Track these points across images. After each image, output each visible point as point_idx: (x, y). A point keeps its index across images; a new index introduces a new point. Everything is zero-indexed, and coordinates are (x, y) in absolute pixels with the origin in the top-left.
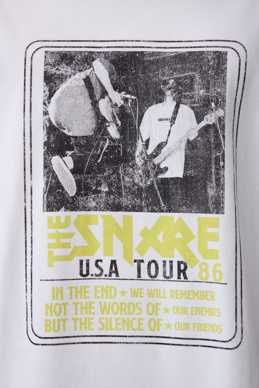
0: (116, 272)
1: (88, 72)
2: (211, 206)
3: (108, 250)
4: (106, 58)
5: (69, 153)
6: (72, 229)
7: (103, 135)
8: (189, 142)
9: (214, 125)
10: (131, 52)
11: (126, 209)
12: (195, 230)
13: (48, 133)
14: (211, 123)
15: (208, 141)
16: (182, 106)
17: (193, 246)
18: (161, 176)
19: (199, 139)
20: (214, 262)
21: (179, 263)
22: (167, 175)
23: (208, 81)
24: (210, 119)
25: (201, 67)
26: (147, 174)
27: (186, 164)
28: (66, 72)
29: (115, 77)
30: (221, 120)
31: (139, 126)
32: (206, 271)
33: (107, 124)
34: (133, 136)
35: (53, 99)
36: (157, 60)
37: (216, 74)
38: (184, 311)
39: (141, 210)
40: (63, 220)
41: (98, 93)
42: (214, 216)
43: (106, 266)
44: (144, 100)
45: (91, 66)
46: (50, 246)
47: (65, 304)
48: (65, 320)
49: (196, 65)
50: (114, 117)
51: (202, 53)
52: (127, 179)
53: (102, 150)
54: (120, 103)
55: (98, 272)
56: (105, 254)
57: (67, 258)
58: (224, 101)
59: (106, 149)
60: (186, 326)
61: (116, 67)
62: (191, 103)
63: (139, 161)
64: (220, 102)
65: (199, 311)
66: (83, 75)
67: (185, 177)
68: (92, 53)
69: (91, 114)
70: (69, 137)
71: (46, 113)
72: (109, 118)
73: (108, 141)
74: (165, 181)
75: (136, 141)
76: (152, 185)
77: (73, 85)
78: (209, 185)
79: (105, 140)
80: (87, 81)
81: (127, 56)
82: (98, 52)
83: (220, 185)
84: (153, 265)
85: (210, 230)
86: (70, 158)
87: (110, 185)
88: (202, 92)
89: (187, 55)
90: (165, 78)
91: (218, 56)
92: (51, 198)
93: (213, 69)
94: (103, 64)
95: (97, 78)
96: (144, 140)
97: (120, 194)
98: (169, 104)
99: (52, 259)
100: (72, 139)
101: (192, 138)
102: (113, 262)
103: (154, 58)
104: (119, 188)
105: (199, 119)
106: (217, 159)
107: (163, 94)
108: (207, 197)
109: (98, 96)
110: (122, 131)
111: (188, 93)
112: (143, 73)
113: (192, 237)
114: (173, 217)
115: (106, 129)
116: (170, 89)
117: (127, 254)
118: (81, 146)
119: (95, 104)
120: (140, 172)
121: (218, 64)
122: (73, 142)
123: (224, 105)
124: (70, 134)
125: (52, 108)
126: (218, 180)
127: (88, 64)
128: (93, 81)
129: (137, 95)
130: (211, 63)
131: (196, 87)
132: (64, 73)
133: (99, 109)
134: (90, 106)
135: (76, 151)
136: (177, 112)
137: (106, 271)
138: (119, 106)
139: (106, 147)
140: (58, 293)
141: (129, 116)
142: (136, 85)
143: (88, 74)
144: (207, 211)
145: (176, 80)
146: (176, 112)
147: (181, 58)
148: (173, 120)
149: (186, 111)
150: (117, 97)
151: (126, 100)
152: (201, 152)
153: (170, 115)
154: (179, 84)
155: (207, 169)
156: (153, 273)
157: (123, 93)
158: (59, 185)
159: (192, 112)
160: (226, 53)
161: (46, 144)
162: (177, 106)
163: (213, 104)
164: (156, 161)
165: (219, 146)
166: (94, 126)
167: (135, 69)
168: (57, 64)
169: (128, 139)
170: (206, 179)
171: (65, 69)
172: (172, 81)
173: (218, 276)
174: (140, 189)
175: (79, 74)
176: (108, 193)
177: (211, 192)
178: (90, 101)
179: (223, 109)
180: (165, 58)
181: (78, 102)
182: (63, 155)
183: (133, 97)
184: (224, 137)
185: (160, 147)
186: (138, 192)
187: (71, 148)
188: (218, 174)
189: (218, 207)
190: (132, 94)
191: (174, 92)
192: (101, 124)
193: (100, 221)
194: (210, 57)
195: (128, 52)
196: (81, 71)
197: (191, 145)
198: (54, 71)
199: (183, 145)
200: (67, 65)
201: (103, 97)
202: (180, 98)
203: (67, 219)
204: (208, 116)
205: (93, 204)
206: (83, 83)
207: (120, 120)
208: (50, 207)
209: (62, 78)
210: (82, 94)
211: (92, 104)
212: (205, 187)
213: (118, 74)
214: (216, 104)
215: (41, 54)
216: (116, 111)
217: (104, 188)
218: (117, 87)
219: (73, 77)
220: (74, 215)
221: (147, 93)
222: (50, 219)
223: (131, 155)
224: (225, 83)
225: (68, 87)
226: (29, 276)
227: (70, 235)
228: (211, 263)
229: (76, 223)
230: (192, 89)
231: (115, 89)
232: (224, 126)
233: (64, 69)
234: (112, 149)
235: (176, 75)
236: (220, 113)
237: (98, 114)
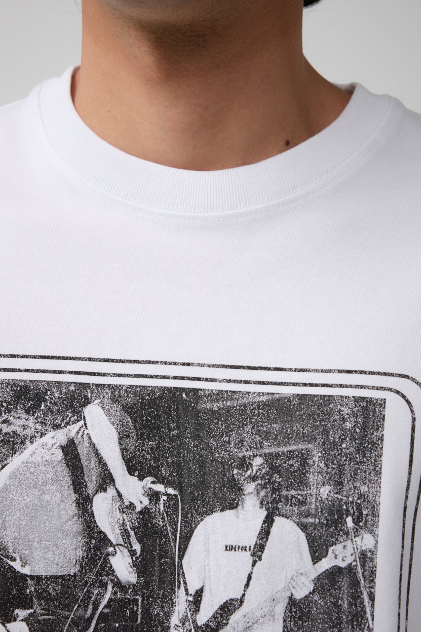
1: (73, 429)
4: (115, 400)
5: (22, 613)
7: (99, 574)
8: (292, 602)
9: (350, 569)
10: (169, 389)
14: (343, 565)
15: (336, 605)
16: (279, 521)
19: (316, 597)
23: (341, 467)
24: (342, 555)
25: (326, 432)
28: (24, 427)
29: (131, 444)
30: (366, 557)
31: (181, 557)
33: (111, 549)
34: (167, 579)
36: (229, 410)
37: (358, 451)
41: (92, 480)
44: (194, 499)
45: (79, 415)
49: (315, 427)
50: (125, 534)
51: (329, 399)
53: (95, 608)
54: (141, 501)
58: (375, 514)
59: (106, 607)
61: (134, 421)
62: (300, 514)
64: (366, 516)
66: (60, 437)
68: (85, 386)
69: (75, 526)
70: (24, 577)
73: (110, 587)
75: (173, 591)
77: (37, 458)
79: (104, 586)
80: (70, 450)
81: (160, 398)
82: (97, 385)
86: (24, 624)
88: (325, 491)
89: (296, 401)
90: (244, 453)
91: (365, 409)
93: (353, 439)
94: (108, 412)
95: (93, 446)
96: (192, 591)
98: (251, 513)
100: (30, 582)
101: (299, 595)
103: (220, 404)
105: (317, 552)
107: (236, 488)
109: (91, 487)
110: (142, 566)
111: (293, 492)
112: (196, 437)
115: (106, 561)
116: (254, 478)
118: (48, 599)
119: (84, 504)
121: (364, 428)
122: (31, 589)
123: (375, 524)
124: (26, 571)
127: (74, 412)
128: (83, 450)
129: (179, 486)
130: (348, 425)
131: (312, 478)
132: (19, 430)
133: (92, 515)
134: (73, 509)
135: (37, 608)
136: (268, 533)
138: (138, 509)
139: (104, 602)
141: (160, 533)
142: (178, 464)
143: (73, 434)
145: (270, 458)
146: (265, 533)
147: (281, 408)
148: (258, 551)
149: (287, 532)
150: (135, 490)
151: (154, 496)
153: (251, 539)
154: (274, 469)
157: (149, 479)
159: (302, 535)
160: (382, 403)
162: (269, 521)
163: (349, 521)
165: (359, 618)
166: (80, 553)
167: (178, 427)
168: (6, 409)
169: (155, 585)
171: (22, 422)
172: (258, 461)
175: (52, 434)
178: (74, 497)
179: (372, 532)
180: (245, 406)
181: (47, 497)
182: (7, 618)
183: (171, 491)
184: (372, 598)
185: (227, 609)
187: (26, 604)
190: (168, 484)
191: (264, 487)
192: (97, 548)
194: (346, 411)
195: (164, 389)
196: (56, 427)
197: (297, 610)
199: (280, 609)
200: (27, 412)
201: (102, 488)
202: (275, 502)
204: (338, 548)
206: (59, 455)
207: (140, 541)
209: (15, 443)
210: (55, 481)
211: (78, 504)
213: (140, 437)
214: (356, 522)
216: (129, 521)
218: (133, 467)
219: (39, 441)
221: (202, 484)
223: (161, 623)
224: (378, 473)
225: (26, 464)
230: (302, 482)
231: (131, 471)
232: (373, 573)
233: (20, 422)
234: (118, 606)
235: (269, 448)
236: (366, 541)
237: (90, 528)
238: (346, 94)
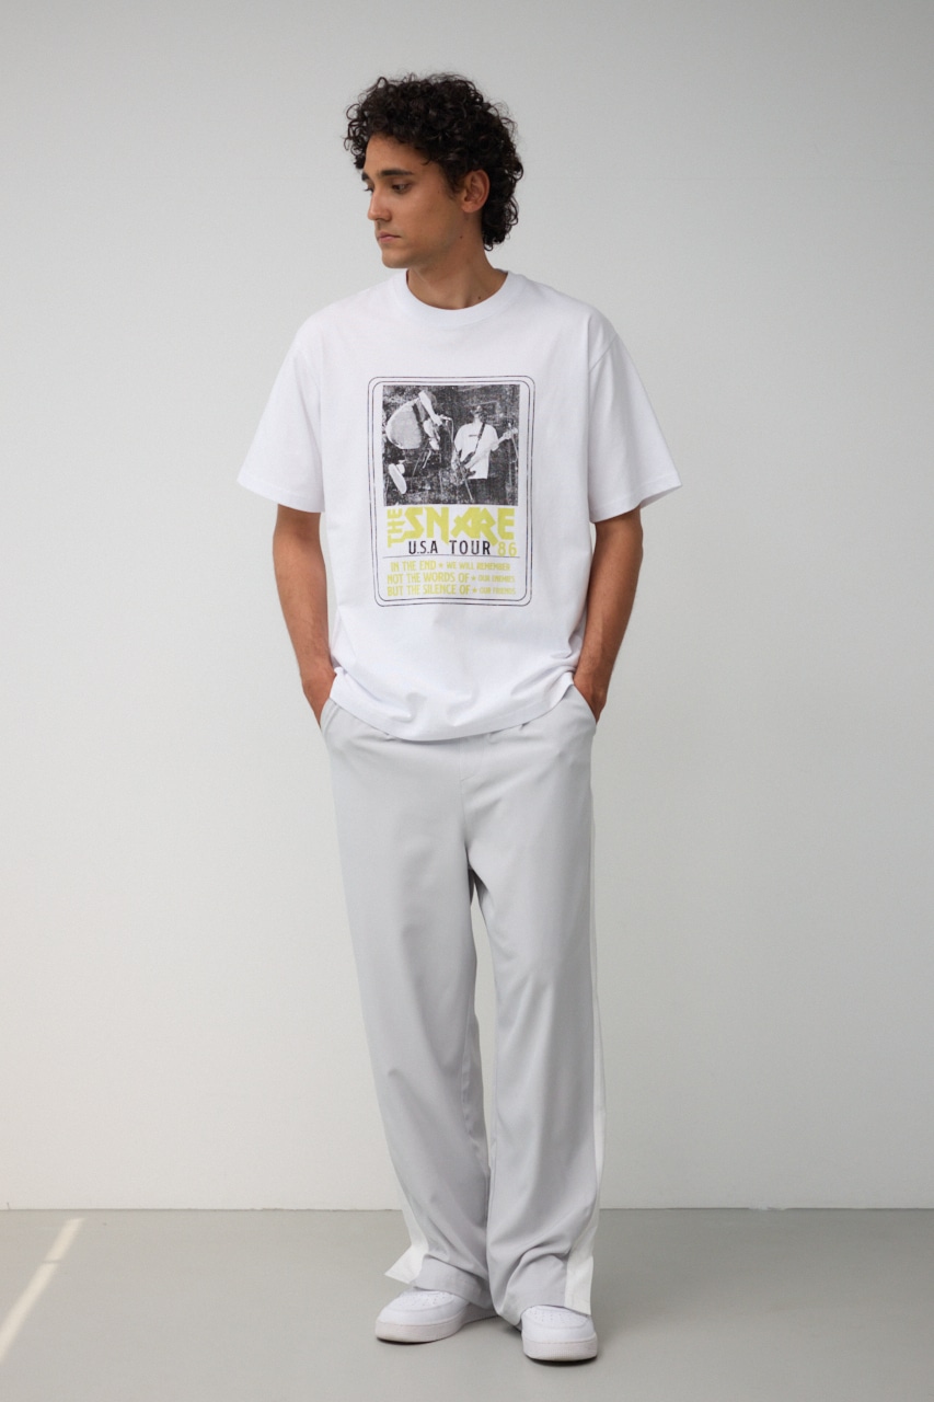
0: (436, 550)
1: (416, 401)
2: (509, 500)
3: (430, 533)
5: (401, 461)
6: (403, 518)
8: (492, 452)
9: (511, 440)
10: (448, 386)
11: (444, 502)
12: (496, 518)
13: (386, 447)
15: (506, 452)
16: (487, 426)
17: (494, 529)
18: (470, 478)
20: (510, 541)
21: (484, 542)
22: (475, 477)
23: (506, 407)
24: (507, 435)
26: (460, 476)
27: (490, 468)
29: (436, 404)
30: (515, 436)
32: (503, 548)
33: (430, 439)
35: (389, 422)
37: (511, 402)
38: (487, 579)
39: (455, 502)
40: (397, 512)
41: (423, 418)
42: (510, 507)
43: (428, 546)
45: (417, 395)
46: (389, 531)
47: (401, 575)
48: (401, 587)
50: (435, 434)
52: (445, 480)
54: (439, 423)
55: (423, 550)
56: (429, 536)
57: (402, 540)
58: (518, 422)
60: (488, 590)
63: (454, 467)
64: (515, 422)
65: (498, 578)
66: (411, 403)
67: (489, 478)
69: (418, 432)
70: (401, 450)
71: (384, 432)
72: (431, 435)
74: (474, 481)
76: (464, 484)
77: (404, 410)
78: (507, 484)
80: (415, 407)
83: (515, 484)
84: (464, 545)
85: (507, 518)
86: (402, 465)
87: (432, 485)
88: (501, 415)
90: (474, 405)
92: (390, 496)
93: (509, 398)
94: (427, 394)
95: (422, 406)
96: (458, 451)
97: (439, 491)
98: (477, 423)
99: (390, 541)
100: (403, 451)
101: (494, 450)
102: (434, 542)
104: (439, 487)
105: (500, 435)
106: (513, 465)
107: (472, 416)
108: (505, 494)
110: (441, 444)
112: (457, 401)
113: (494, 523)
114: (479, 509)
116: (477, 413)
117: (444, 536)
118: (410, 457)
119: (420, 424)
120: (455, 474)
122: (404, 454)
123: (518, 425)
124: (402, 448)
125: (388, 429)
126: (513, 480)
128: (419, 407)
129: (452, 417)
130: (508, 394)
131: (497, 411)
133: (423, 428)
134: (417, 426)
135: (406, 460)
137: (429, 549)
138: (439, 426)
140: (395, 566)
141: (447, 433)
144: (505, 503)
145: (483, 406)
146: (482, 430)
147: (485, 390)
148: (480, 436)
149: (490, 430)
150: (437, 419)
151: (444, 421)
152: (501, 460)
153: (478, 433)
154: (484, 409)
155: (506, 472)
156: (464, 550)
158: (394, 486)
159: (494, 430)
161: (384, 455)
162: (483, 426)
163: (510, 425)
164: (467, 466)
165: (514, 455)
166: (420, 441)
168: (393, 395)
170: (504, 480)
172: (479, 407)
173: (513, 552)
174: (455, 488)
175: (408, 402)
176: (431, 491)
177: (508, 490)
178: (417, 423)
181: (408, 423)
182: (396, 463)
185: (470, 456)
186: (453, 490)
187: (402, 458)
188: (513, 476)
189: (513, 500)
191: (481, 415)
192: (425, 439)
193: (424, 511)
195: (446, 386)
197: (493, 454)
198: (390, 400)
199: (488, 454)
201: (426, 419)
202: (485, 420)
203: (400, 511)
205: (419, 499)
206: (411, 409)
208: (389, 502)
209: (396, 406)
210: (410, 418)
212: (504, 485)
215: (380, 387)
216: (436, 429)
217: (428, 487)
218: (437, 411)
219: (404, 405)
220: (405, 508)
221: (460, 416)
222: (389, 512)
223: (448, 462)
224: (519, 409)
225: (400, 413)
226: (375, 555)
227: (402, 523)
228: (508, 542)
229: (407, 514)
230: (494, 413)
233: (398, 399)
234: (433, 458)
235: (482, 403)
236: (515, 431)
237: (423, 432)
238: (503, 275)
